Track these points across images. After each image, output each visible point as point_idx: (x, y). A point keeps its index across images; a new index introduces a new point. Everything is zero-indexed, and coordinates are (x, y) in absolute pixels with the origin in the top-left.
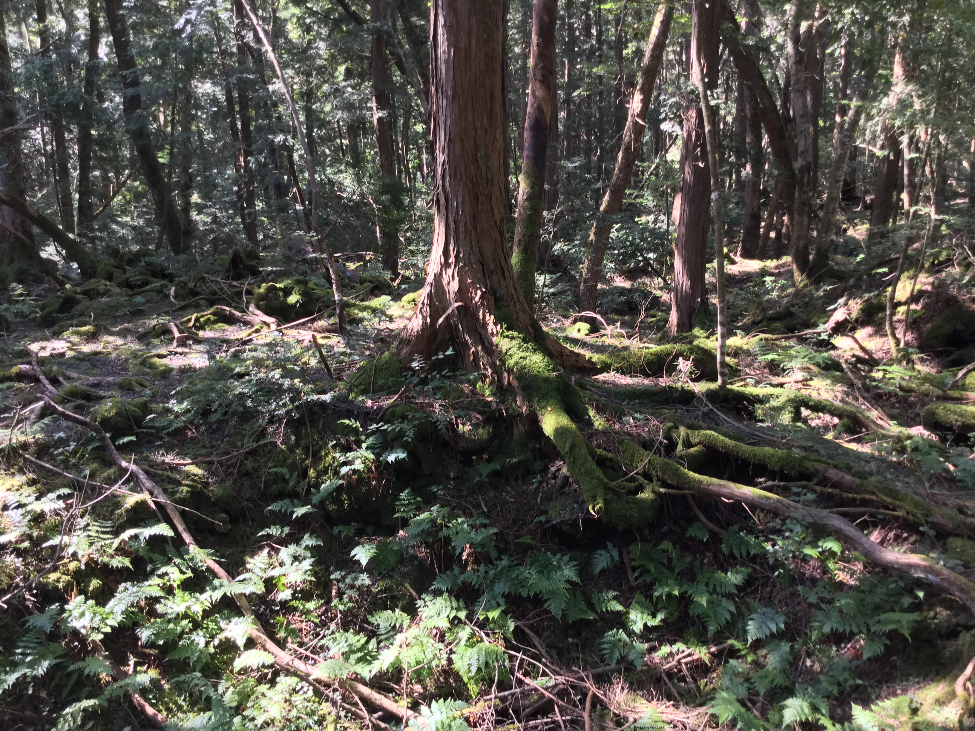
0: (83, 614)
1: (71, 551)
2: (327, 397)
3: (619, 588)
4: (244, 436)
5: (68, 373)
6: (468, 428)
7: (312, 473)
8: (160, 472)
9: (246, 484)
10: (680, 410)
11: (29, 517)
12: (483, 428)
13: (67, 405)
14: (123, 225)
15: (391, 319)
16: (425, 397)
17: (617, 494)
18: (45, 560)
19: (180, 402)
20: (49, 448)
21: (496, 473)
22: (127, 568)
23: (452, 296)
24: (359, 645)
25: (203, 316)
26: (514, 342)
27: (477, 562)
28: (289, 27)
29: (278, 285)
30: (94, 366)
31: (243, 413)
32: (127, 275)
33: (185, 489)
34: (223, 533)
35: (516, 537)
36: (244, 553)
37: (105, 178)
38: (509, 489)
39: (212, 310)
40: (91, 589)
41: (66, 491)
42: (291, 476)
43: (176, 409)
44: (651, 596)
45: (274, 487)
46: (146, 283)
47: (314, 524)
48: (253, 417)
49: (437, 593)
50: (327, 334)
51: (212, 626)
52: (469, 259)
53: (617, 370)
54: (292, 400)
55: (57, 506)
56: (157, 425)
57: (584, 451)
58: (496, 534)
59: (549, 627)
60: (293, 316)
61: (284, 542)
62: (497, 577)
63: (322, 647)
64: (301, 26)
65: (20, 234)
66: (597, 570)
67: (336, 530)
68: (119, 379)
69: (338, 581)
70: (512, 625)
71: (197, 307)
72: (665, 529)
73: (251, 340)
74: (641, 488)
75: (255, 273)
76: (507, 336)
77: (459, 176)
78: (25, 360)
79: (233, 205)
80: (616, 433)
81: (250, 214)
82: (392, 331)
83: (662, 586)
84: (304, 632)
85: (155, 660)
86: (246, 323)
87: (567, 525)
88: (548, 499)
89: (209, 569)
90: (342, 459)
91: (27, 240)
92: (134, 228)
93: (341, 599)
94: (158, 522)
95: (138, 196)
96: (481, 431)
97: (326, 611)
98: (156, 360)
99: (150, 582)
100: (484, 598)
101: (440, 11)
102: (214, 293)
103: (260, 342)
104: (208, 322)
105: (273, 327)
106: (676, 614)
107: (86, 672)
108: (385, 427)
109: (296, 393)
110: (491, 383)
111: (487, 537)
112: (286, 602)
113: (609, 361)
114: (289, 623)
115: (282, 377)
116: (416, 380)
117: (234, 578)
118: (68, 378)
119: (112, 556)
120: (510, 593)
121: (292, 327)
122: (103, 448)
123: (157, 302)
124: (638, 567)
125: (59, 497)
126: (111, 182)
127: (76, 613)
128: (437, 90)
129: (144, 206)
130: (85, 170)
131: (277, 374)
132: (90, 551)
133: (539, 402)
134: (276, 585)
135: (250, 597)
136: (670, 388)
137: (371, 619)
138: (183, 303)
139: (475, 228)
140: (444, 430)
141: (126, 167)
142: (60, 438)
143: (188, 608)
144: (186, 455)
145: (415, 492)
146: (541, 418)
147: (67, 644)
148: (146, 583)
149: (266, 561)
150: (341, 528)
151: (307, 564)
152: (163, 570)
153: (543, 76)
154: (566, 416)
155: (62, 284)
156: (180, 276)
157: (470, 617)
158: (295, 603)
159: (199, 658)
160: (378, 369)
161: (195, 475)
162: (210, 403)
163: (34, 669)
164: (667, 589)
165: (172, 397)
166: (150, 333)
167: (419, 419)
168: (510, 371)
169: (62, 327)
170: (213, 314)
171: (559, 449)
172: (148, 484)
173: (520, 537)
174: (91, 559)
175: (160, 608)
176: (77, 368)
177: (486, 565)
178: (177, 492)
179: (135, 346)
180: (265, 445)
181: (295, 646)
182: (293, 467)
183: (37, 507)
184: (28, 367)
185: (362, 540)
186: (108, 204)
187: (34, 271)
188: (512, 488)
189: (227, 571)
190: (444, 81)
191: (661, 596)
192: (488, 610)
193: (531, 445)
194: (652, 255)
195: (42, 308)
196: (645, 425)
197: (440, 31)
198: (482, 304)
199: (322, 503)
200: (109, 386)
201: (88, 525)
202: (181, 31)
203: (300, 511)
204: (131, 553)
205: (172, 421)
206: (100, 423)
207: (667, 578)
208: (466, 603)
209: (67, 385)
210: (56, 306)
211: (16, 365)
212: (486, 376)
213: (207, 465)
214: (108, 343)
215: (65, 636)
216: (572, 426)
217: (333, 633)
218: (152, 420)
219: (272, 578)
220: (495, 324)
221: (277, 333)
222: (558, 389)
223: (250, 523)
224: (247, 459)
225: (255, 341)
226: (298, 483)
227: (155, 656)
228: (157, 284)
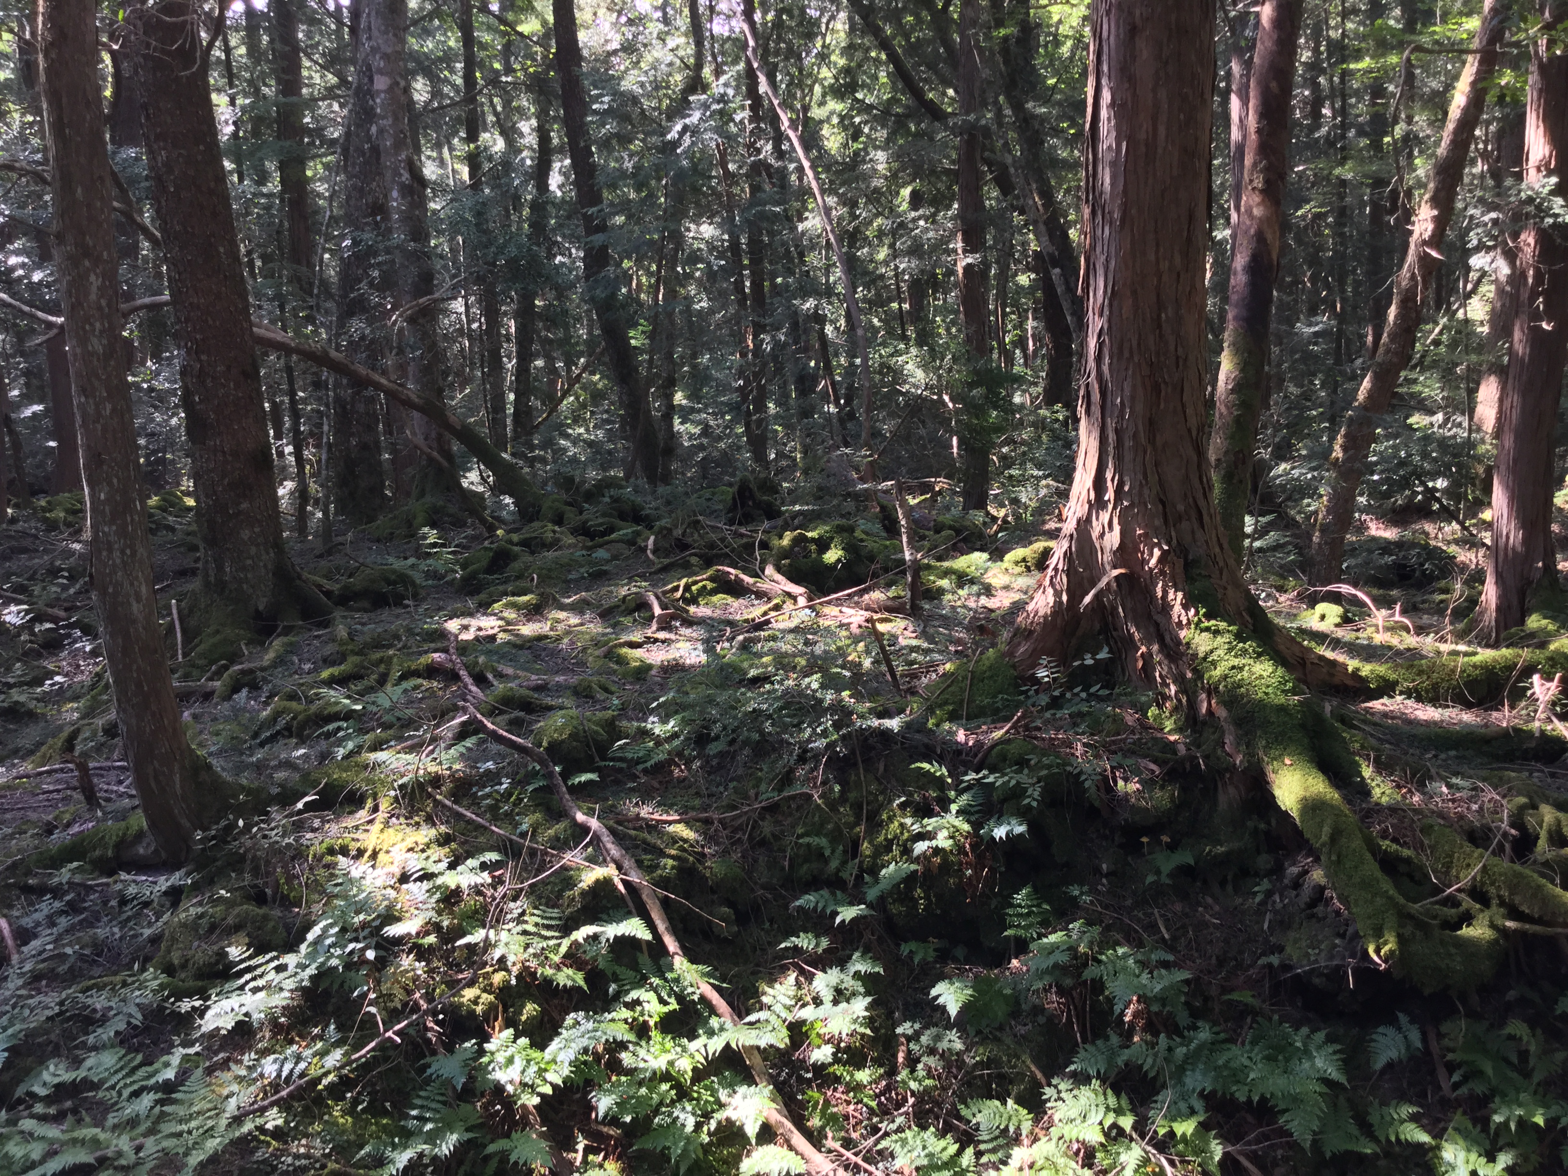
0: (510, 1061)
1: (497, 954)
2: (894, 724)
3: (1418, 1099)
4: (760, 780)
5: (500, 667)
6: (1133, 786)
7: (866, 847)
8: (633, 832)
9: (762, 860)
10: (1538, 776)
11: (438, 896)
12: (1162, 788)
13: (499, 719)
14: (576, 441)
15: (988, 590)
16: (1058, 730)
17: (1421, 925)
18: (458, 965)
19: (664, 721)
20: (471, 785)
21: (1184, 871)
22: (580, 988)
23: (1108, 557)
24: (945, 1156)
25: (695, 583)
26: (1220, 640)
27: (1151, 1028)
28: (825, 131)
29: (810, 534)
30: (537, 657)
31: (758, 742)
32: (585, 516)
33: (670, 862)
34: (726, 939)
35: (1225, 990)
36: (756, 975)
37: (551, 370)
38: (1209, 900)
39: (710, 572)
40: (524, 1018)
41: (492, 856)
42: (833, 852)
43: (657, 731)
44: (1485, 1121)
45: (805, 867)
46: (611, 530)
47: (868, 936)
48: (774, 750)
49: (1081, 1079)
50: (886, 615)
51: (706, 1096)
52: (1140, 494)
53: (1408, 693)
54: (837, 726)
55: (479, 881)
56: (629, 755)
57: (1357, 843)
58: (1187, 982)
59: (1286, 1159)
60: (831, 583)
61: (822, 962)
62: (1190, 1060)
63: (880, 1152)
64: (845, 129)
65: (435, 454)
66: (1380, 1063)
67: (905, 949)
68: (574, 680)
69: (909, 1039)
70: (1217, 1150)
71: (687, 569)
72: (1511, 995)
73: (768, 622)
74: (1467, 918)
75: (772, 513)
76: (1207, 629)
77: (1126, 354)
78: (439, 645)
79: (734, 408)
80: (1416, 811)
81: (760, 422)
82: (992, 611)
83: (1509, 1104)
84: (852, 1121)
85: (616, 1147)
86: (761, 595)
87: (1322, 975)
88: (1283, 923)
89: (703, 999)
90: (916, 828)
91: (445, 464)
92: (590, 444)
93: (913, 1071)
94: (628, 915)
95: (597, 396)
96: (1158, 794)
97: (888, 1088)
98: (625, 650)
99: (614, 1015)
100: (1167, 1096)
101: (1104, 81)
102: (712, 546)
103: (781, 626)
104: (703, 591)
105: (802, 601)
106: (1535, 1158)
107: (513, 1158)
108: (991, 779)
109: (843, 714)
110: (1175, 710)
111: (1172, 986)
112: (824, 1066)
113: (1393, 676)
114: (827, 1103)
115: (823, 686)
116: (1044, 699)
117: (741, 1017)
118: (500, 676)
119: (558, 968)
120: (1213, 1092)
121: (829, 603)
122: (549, 790)
123: (628, 558)
124: (1459, 1066)
125: (484, 866)
126: (560, 376)
127: (500, 1057)
128: (1093, 213)
129: (607, 412)
130: (525, 358)
131: (814, 682)
132: (526, 955)
133: (1267, 747)
134: (806, 1035)
135: (768, 1053)
136: (1517, 730)
137: (964, 1112)
138: (666, 561)
139: (1152, 441)
140: (1093, 790)
141: (580, 354)
142: (488, 771)
143: (671, 1063)
144: (671, 806)
145: (1040, 893)
146: (1271, 777)
147: (485, 1107)
148: (607, 1015)
149: (792, 994)
150: (913, 946)
151: (860, 1006)
152: (634, 995)
153: (1267, 181)
154: (1321, 777)
155: (492, 529)
156: (659, 518)
157: (1140, 1127)
158: (838, 1070)
159: (685, 1150)
160: (976, 678)
161: (685, 841)
162: (708, 723)
163: (435, 1145)
164: (1519, 1112)
165: (652, 712)
166: (618, 606)
167: (1049, 767)
168: (1212, 691)
169: (491, 595)
170: (711, 579)
171: (1307, 835)
172: (614, 851)
173: (1232, 990)
174: (526, 969)
175: (626, 1058)
176: (512, 660)
177: (1169, 1037)
178: (657, 866)
179: (595, 628)
180: (793, 798)
181: (837, 1145)
182: (836, 837)
183: (451, 879)
184: (443, 656)
185: (947, 970)
186: (553, 410)
187: (452, 509)
188: (1216, 899)
189: (730, 1004)
190: (1107, 196)
191: (1506, 1123)
192: (1173, 1119)
193: (1250, 824)
194: (1441, 483)
195: (464, 567)
196: (1471, 799)
197: (1104, 113)
198: (1162, 572)
199: (882, 898)
200: (560, 689)
201: (523, 913)
202: (676, 144)
203: (847, 913)
204: (586, 963)
205: (650, 751)
206: (546, 749)
207: (1518, 1091)
208: (1131, 1102)
209: (500, 687)
210: (484, 563)
211: (426, 652)
212: (1166, 698)
213: (703, 824)
214: (558, 621)
215: (483, 1095)
216: (1333, 795)
217: (900, 1130)
218: (621, 747)
219: (803, 1022)
220: (1186, 607)
221: (808, 611)
222: (1303, 726)
223: (767, 925)
224: (763, 819)
225: (774, 625)
226: (844, 863)
227: (616, 1140)
228: (627, 530)
